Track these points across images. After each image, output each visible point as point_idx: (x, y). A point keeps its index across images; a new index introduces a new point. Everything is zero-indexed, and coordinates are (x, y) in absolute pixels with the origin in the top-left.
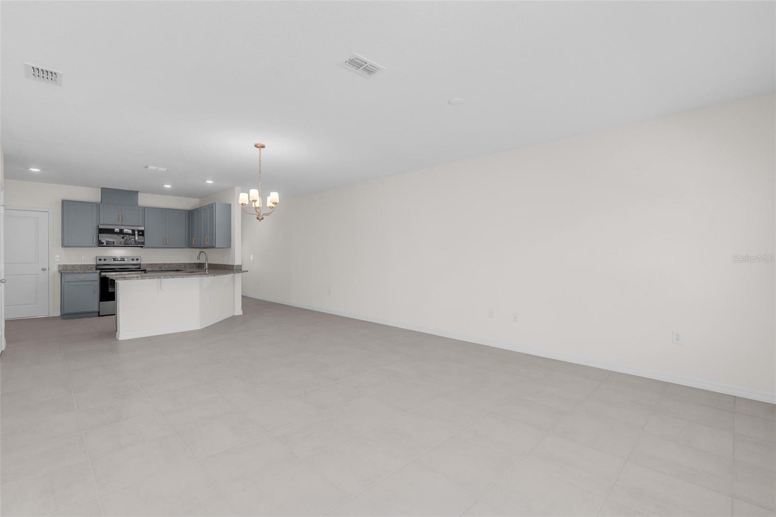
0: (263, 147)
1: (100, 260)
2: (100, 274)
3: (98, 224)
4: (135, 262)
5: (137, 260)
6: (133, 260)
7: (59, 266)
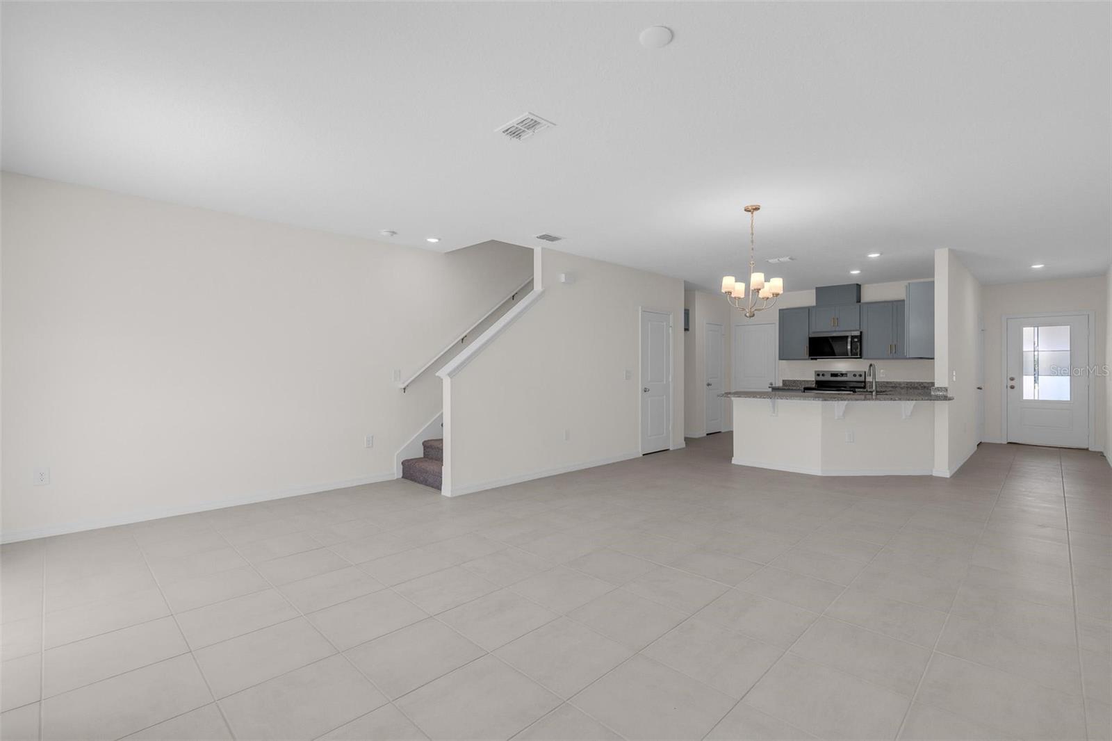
0: (757, 209)
1: (818, 375)
3: (810, 333)
4: (858, 379)
5: (860, 376)
6: (855, 375)
7: (783, 381)
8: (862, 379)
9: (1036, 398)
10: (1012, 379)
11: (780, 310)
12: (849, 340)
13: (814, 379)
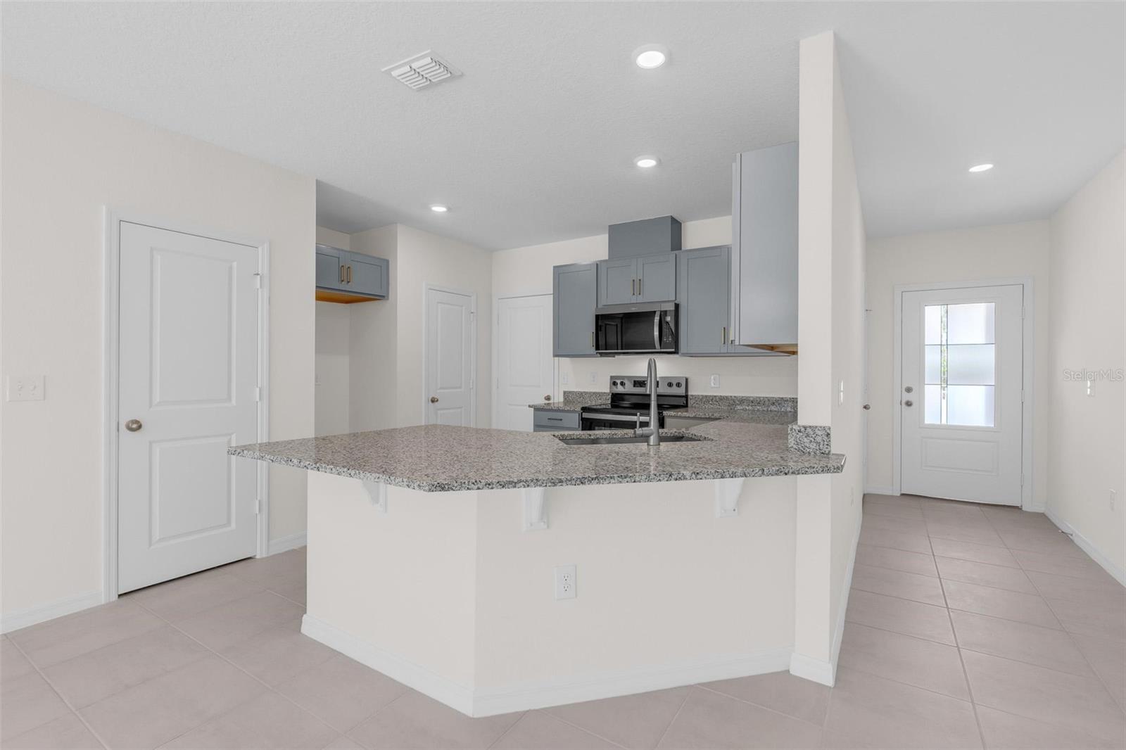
1: (615, 384)
3: (598, 306)
4: (675, 391)
5: (678, 385)
6: (670, 385)
7: (565, 393)
8: (681, 391)
9: (944, 422)
10: (909, 390)
11: (554, 267)
12: (657, 319)
13: (608, 391)
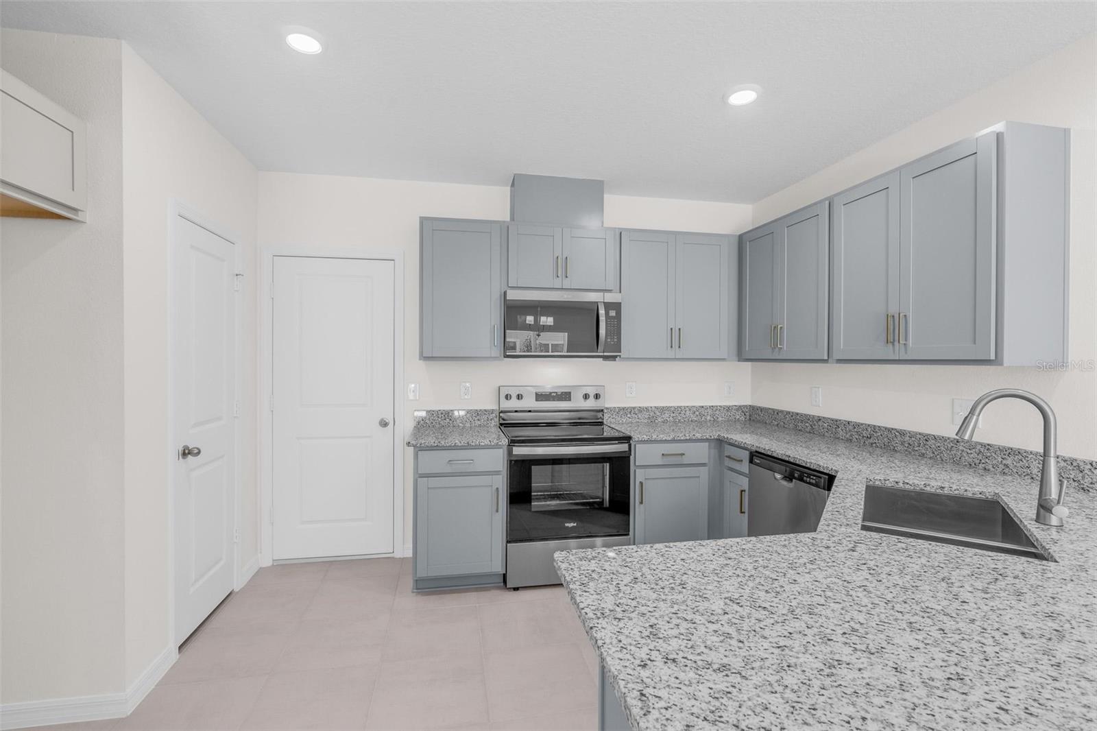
1: (508, 397)
2: (510, 452)
3: (504, 288)
4: (592, 404)
5: (597, 396)
6: (586, 397)
8: (600, 404)
11: (422, 219)
12: (601, 311)
13: (495, 408)
